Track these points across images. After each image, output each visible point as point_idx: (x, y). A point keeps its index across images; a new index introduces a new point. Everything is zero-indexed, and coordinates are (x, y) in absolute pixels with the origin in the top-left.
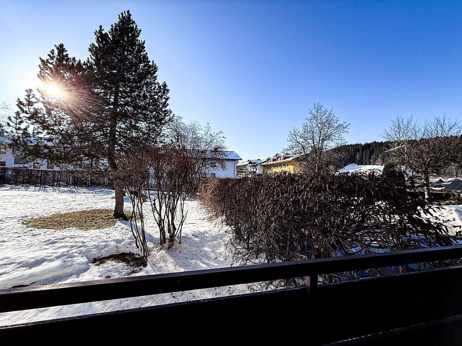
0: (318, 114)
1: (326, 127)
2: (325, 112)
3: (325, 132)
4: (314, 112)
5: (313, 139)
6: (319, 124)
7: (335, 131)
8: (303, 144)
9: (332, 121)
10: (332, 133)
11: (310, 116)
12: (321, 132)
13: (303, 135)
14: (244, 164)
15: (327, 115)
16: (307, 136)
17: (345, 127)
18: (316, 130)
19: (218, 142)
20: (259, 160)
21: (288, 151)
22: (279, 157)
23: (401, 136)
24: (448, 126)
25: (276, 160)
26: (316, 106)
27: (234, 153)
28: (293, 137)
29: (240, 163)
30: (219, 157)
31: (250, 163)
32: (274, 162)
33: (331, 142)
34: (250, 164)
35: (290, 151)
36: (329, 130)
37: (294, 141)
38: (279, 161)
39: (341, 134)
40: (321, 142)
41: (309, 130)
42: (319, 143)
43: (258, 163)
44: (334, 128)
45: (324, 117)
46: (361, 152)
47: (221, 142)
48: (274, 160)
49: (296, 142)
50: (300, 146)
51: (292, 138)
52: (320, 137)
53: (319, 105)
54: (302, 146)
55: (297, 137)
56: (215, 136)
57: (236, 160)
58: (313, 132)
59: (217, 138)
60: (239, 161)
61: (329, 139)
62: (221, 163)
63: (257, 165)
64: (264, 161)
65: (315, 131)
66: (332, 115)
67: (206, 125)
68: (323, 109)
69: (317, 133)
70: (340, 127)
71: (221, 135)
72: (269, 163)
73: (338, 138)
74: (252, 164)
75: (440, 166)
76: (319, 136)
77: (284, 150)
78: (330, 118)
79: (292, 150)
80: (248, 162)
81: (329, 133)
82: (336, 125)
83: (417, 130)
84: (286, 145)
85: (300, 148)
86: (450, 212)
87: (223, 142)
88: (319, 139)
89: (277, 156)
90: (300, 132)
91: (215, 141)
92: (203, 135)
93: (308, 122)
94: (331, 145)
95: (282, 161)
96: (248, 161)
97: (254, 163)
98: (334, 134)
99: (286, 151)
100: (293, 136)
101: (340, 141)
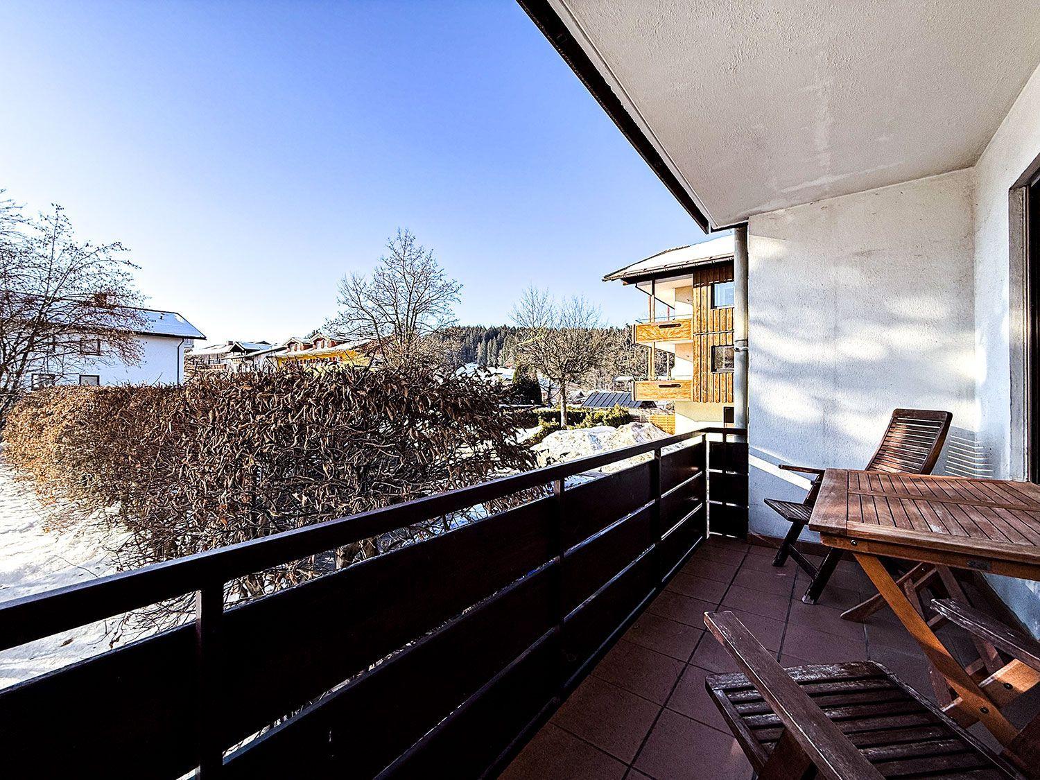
0: (407, 254)
1: (421, 285)
2: (420, 252)
3: (420, 295)
4: (398, 246)
5: (395, 305)
6: (406, 275)
7: (437, 296)
8: (374, 313)
9: (432, 274)
10: (433, 298)
11: (389, 254)
12: (411, 293)
13: (374, 294)
14: (216, 352)
15: (423, 258)
16: (383, 297)
17: (455, 289)
18: (402, 287)
19: (107, 275)
20: (264, 343)
21: (339, 327)
22: (318, 340)
23: (535, 319)
24: (586, 312)
25: (311, 346)
26: (403, 236)
27: (178, 318)
28: (351, 296)
29: (199, 348)
30: (111, 322)
31: (236, 349)
32: (307, 351)
33: (430, 317)
34: (237, 354)
35: (344, 327)
36: (427, 292)
37: (354, 305)
38: (319, 350)
39: (449, 302)
40: (411, 314)
41: (387, 284)
42: (408, 316)
43: (263, 351)
44: (435, 289)
45: (416, 263)
46: (484, 341)
47: (119, 278)
48: (307, 346)
49: (357, 306)
50: (367, 316)
51: (348, 297)
52: (409, 303)
53: (408, 234)
54: (371, 318)
55: (361, 297)
56: (92, 256)
57: (183, 338)
58: (395, 291)
59: (102, 264)
60: (195, 340)
61: (426, 309)
62: (120, 344)
63: (257, 355)
64: (279, 346)
65: (400, 289)
66: (433, 262)
67: (52, 212)
68: (416, 245)
69: (403, 294)
70: (446, 288)
71: (118, 255)
72: (293, 353)
73: (443, 311)
74: (242, 352)
75: (577, 372)
76: (408, 300)
77: (330, 323)
78: (428, 267)
79: (349, 324)
80: (229, 348)
81: (427, 297)
82: (440, 284)
83: (554, 312)
84: (335, 311)
85: (367, 321)
86: (583, 439)
87: (128, 277)
88: (407, 307)
89: (315, 338)
90: (368, 285)
91: (93, 270)
92: (34, 242)
93: (384, 266)
94: (429, 322)
95: (326, 349)
96: (231, 343)
97: (249, 351)
98: (436, 301)
99: (335, 326)
100: (351, 291)
101: (446, 317)
